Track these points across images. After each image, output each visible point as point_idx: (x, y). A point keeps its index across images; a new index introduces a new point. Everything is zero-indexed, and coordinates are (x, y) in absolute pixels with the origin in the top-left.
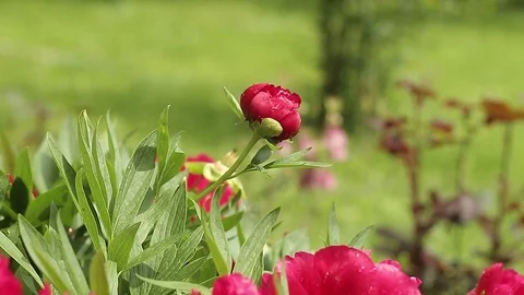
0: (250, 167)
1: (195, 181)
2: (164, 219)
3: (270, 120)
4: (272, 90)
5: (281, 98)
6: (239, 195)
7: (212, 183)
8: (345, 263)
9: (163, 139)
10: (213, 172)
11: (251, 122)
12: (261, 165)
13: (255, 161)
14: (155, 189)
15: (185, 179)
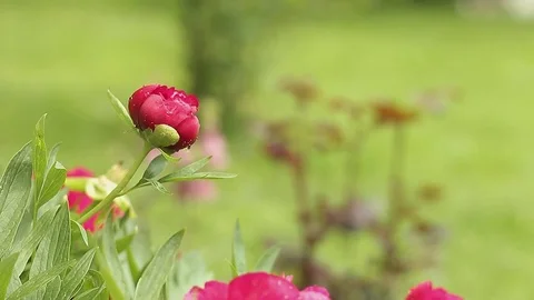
0: (142, 181)
1: (78, 199)
2: (44, 246)
3: (165, 127)
4: (164, 92)
5: (177, 101)
6: (127, 213)
7: (98, 202)
8: (266, 293)
9: (40, 153)
10: (96, 188)
11: (141, 130)
12: (155, 179)
13: (148, 175)
14: (32, 212)
15: (66, 198)
